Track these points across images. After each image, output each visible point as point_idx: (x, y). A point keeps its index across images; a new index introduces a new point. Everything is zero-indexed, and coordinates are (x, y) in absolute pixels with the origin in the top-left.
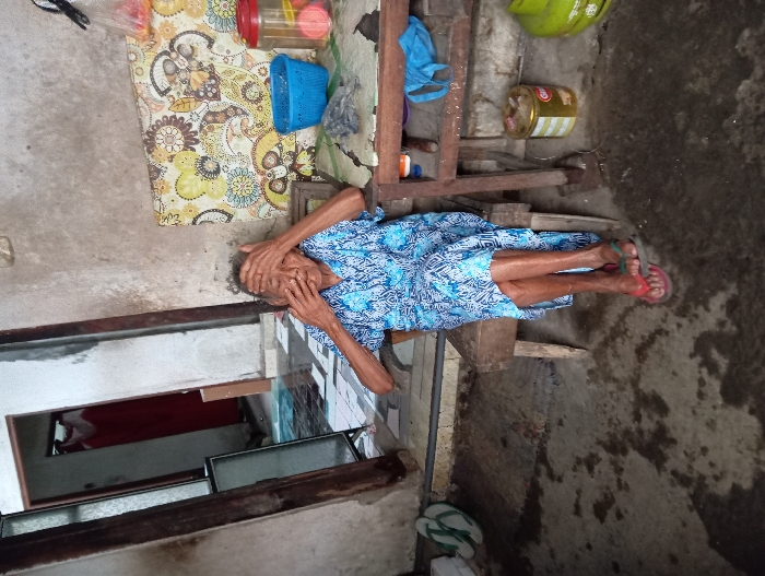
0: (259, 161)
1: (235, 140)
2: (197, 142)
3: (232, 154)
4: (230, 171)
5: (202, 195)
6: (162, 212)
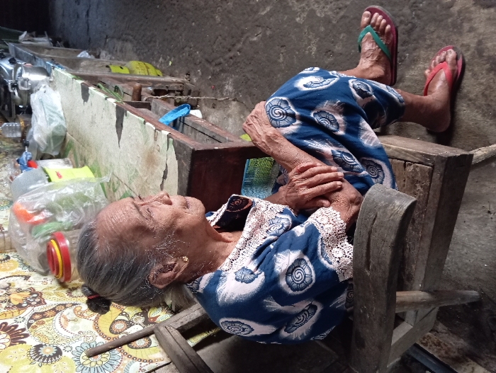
1: (71, 324)
2: (26, 336)
3: (71, 336)
4: (74, 349)
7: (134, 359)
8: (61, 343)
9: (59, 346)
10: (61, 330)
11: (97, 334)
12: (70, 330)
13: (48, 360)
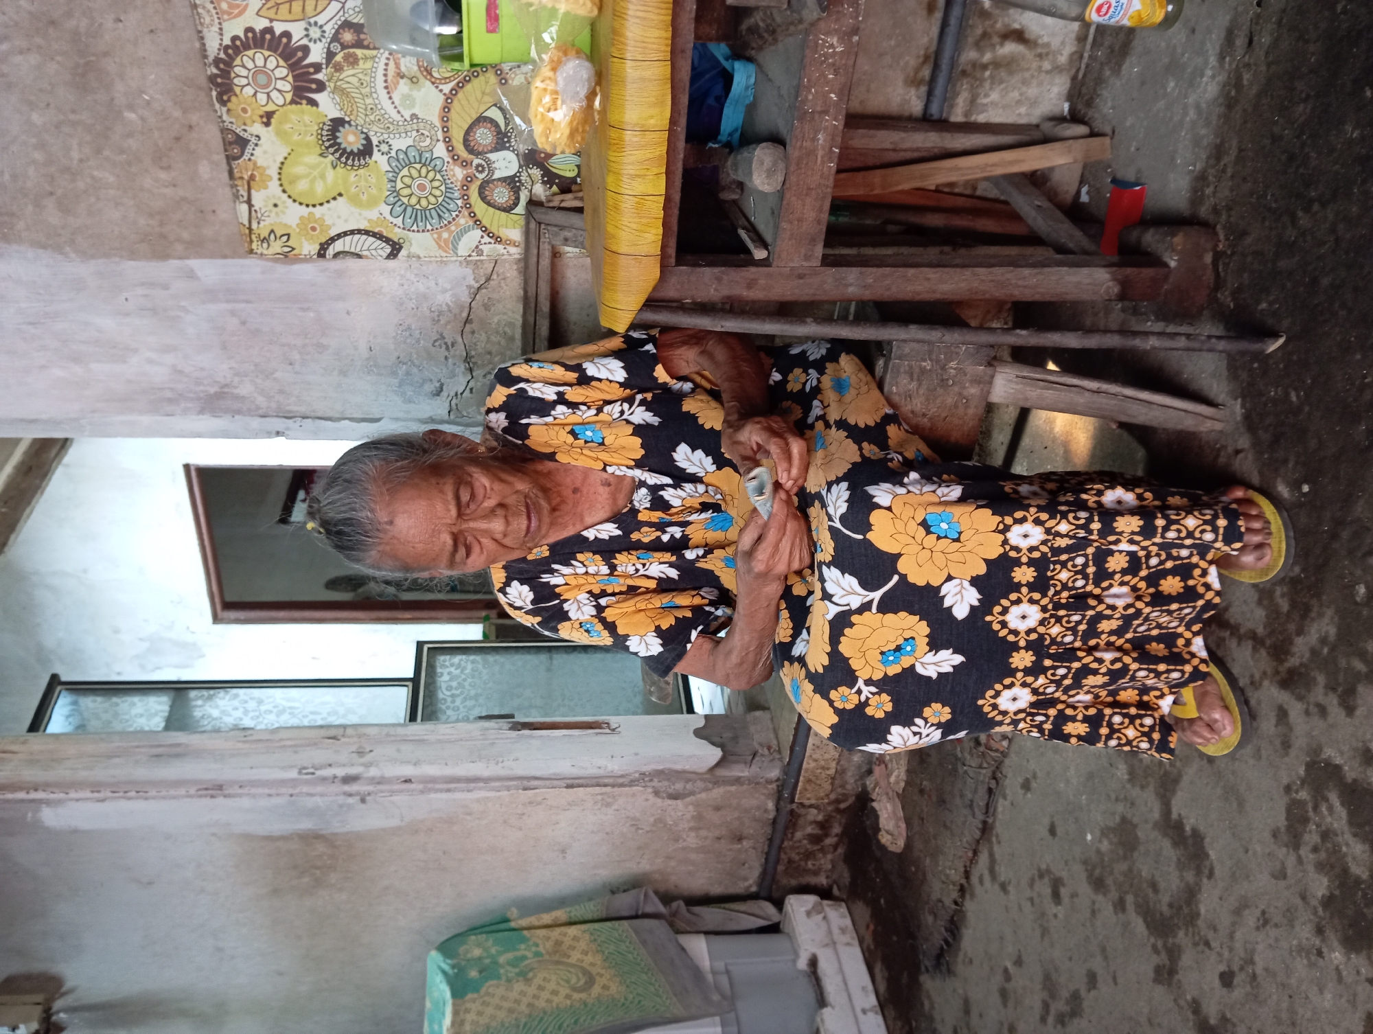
0: (458, 136)
1: (403, 87)
2: (321, 87)
3: (397, 117)
4: (393, 154)
5: (334, 199)
6: (254, 226)
7: (478, 222)
8: (375, 128)
9: (371, 134)
10: (383, 94)
11: (441, 138)
12: (397, 103)
13: (347, 159)
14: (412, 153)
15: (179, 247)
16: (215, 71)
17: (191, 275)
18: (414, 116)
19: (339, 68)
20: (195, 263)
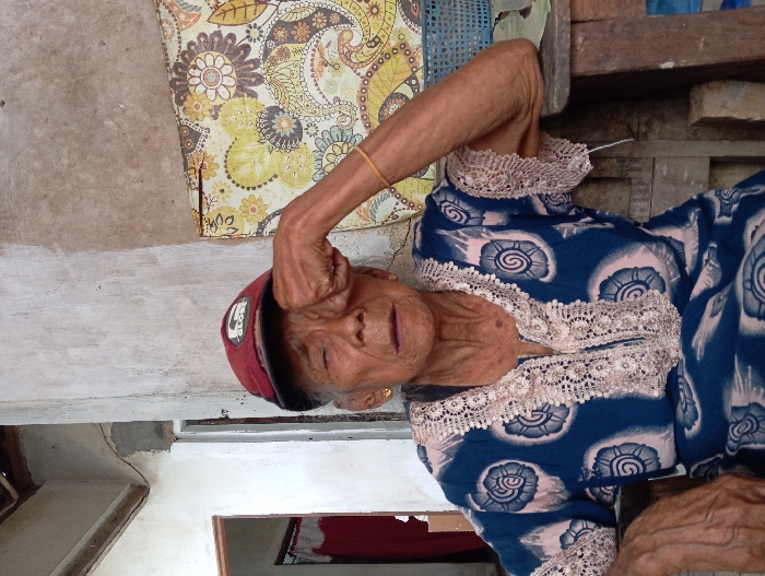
0: (374, 113)
1: (327, 73)
2: (260, 80)
5: (271, 180)
6: (205, 211)
8: (304, 113)
9: (301, 118)
10: (310, 81)
11: (359, 116)
12: (322, 89)
13: (281, 143)
14: (336, 132)
15: (144, 236)
16: (174, 76)
17: (153, 261)
18: (337, 99)
19: (274, 63)
20: (156, 250)
